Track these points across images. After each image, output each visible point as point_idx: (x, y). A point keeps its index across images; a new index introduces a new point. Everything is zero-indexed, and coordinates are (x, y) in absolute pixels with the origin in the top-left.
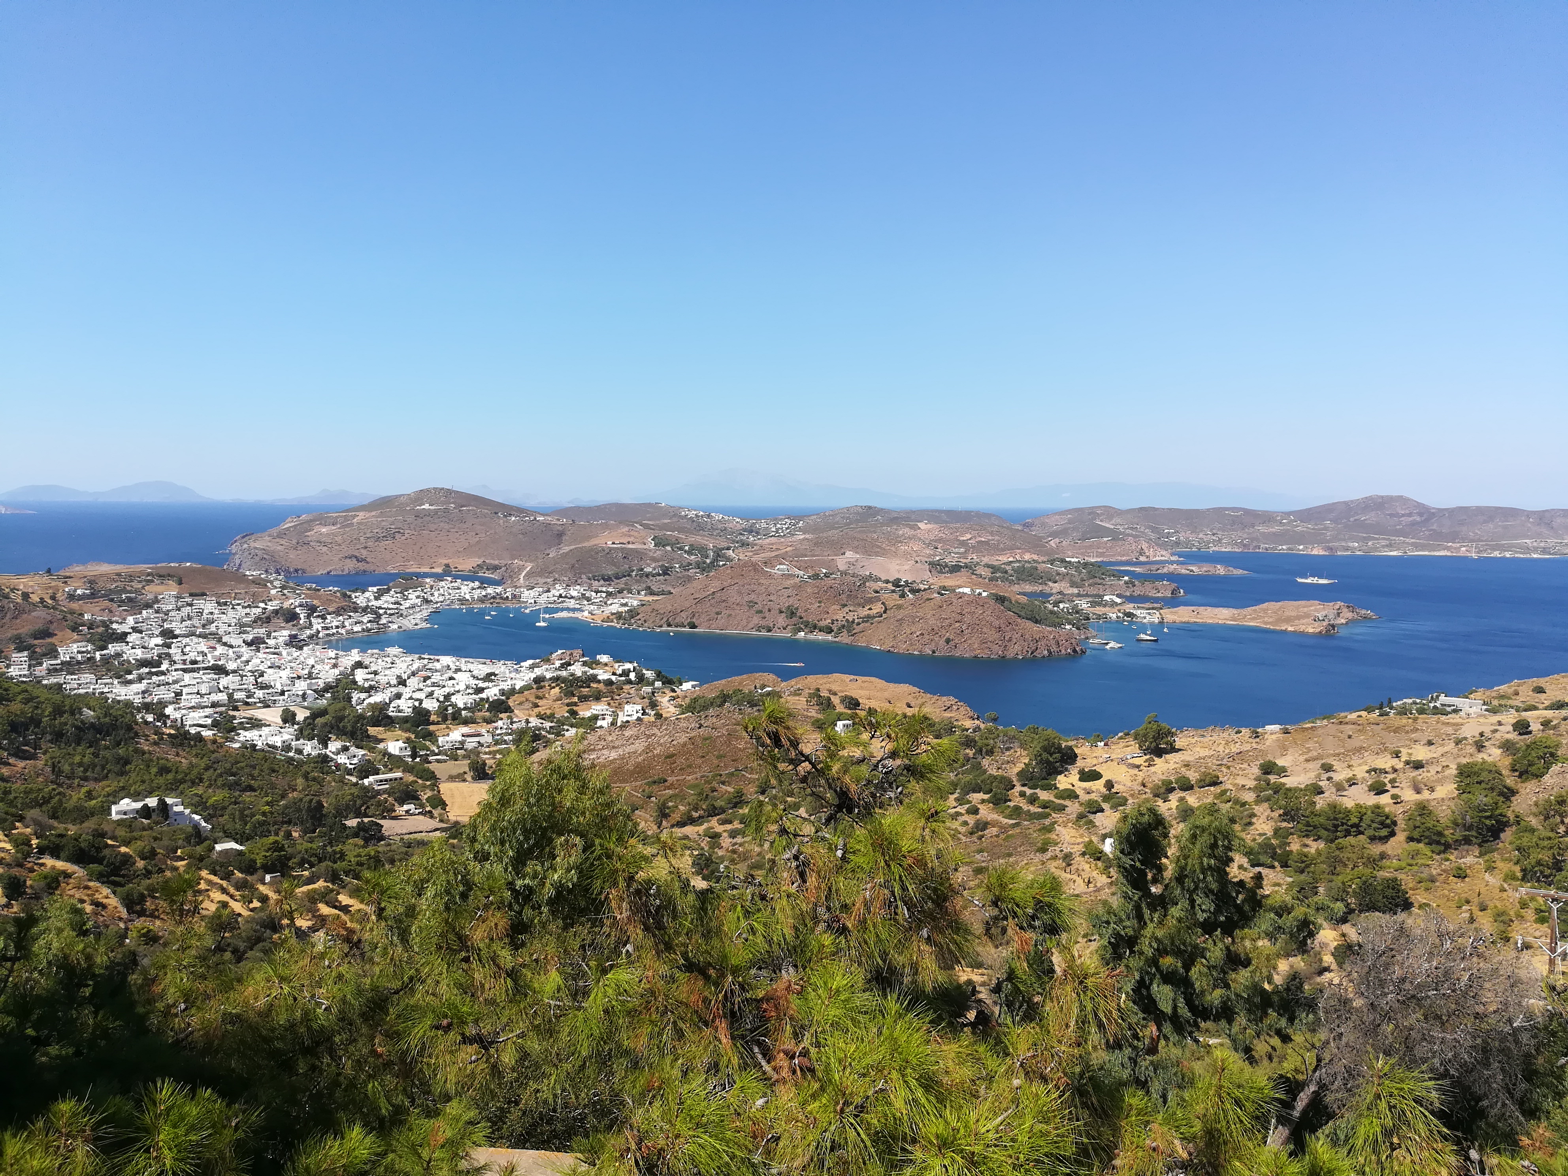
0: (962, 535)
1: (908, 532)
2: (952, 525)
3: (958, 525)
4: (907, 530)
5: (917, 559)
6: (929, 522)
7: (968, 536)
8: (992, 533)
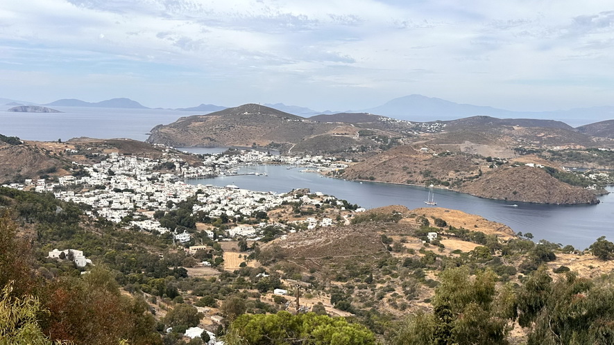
0: (539, 133)
1: (506, 131)
2: (533, 128)
3: (537, 128)
4: (506, 130)
5: (508, 146)
6: (520, 126)
7: (543, 134)
8: (557, 133)
